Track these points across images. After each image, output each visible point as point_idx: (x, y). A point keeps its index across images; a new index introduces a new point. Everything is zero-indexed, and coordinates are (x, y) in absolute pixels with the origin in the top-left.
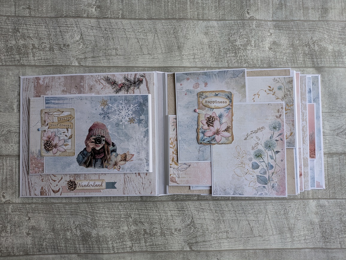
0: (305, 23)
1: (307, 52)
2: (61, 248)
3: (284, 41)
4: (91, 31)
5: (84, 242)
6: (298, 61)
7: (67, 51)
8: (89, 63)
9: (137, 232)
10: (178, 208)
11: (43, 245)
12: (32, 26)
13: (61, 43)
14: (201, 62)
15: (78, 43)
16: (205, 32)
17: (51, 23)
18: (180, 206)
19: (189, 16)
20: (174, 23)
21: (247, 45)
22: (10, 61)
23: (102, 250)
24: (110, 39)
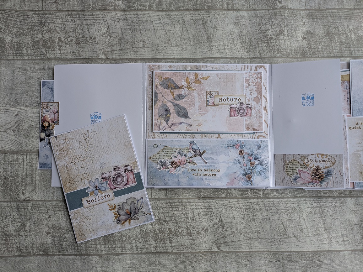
0: (340, 12)
1: (344, 41)
2: (82, 248)
3: (319, 30)
4: (117, 24)
5: (106, 242)
6: (335, 51)
7: (94, 44)
8: (116, 56)
9: (161, 231)
10: (204, 206)
11: (63, 245)
12: (58, 20)
13: (87, 36)
14: (231, 53)
15: (104, 36)
16: (235, 23)
17: (78, 17)
18: (207, 203)
19: (218, 7)
20: (203, 14)
21: (280, 35)
22: (36, 55)
23: (125, 250)
24: (137, 31)
